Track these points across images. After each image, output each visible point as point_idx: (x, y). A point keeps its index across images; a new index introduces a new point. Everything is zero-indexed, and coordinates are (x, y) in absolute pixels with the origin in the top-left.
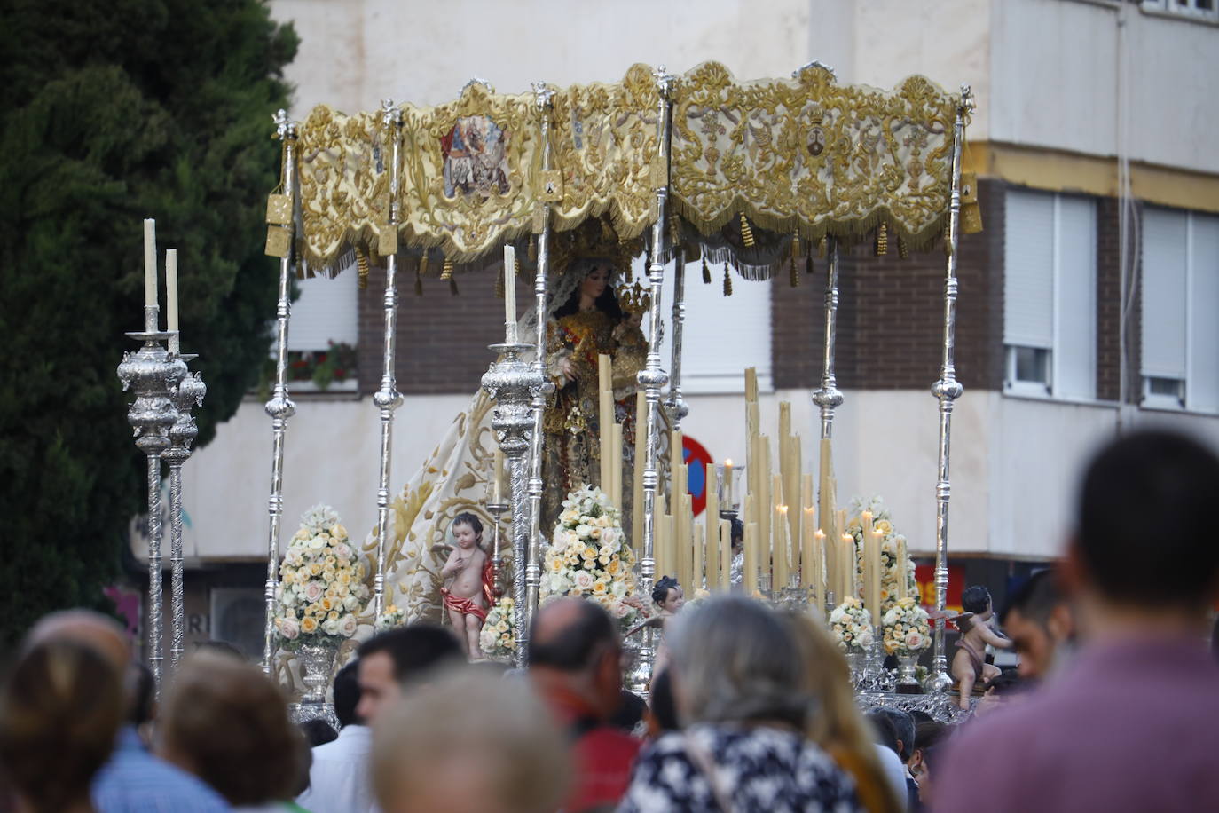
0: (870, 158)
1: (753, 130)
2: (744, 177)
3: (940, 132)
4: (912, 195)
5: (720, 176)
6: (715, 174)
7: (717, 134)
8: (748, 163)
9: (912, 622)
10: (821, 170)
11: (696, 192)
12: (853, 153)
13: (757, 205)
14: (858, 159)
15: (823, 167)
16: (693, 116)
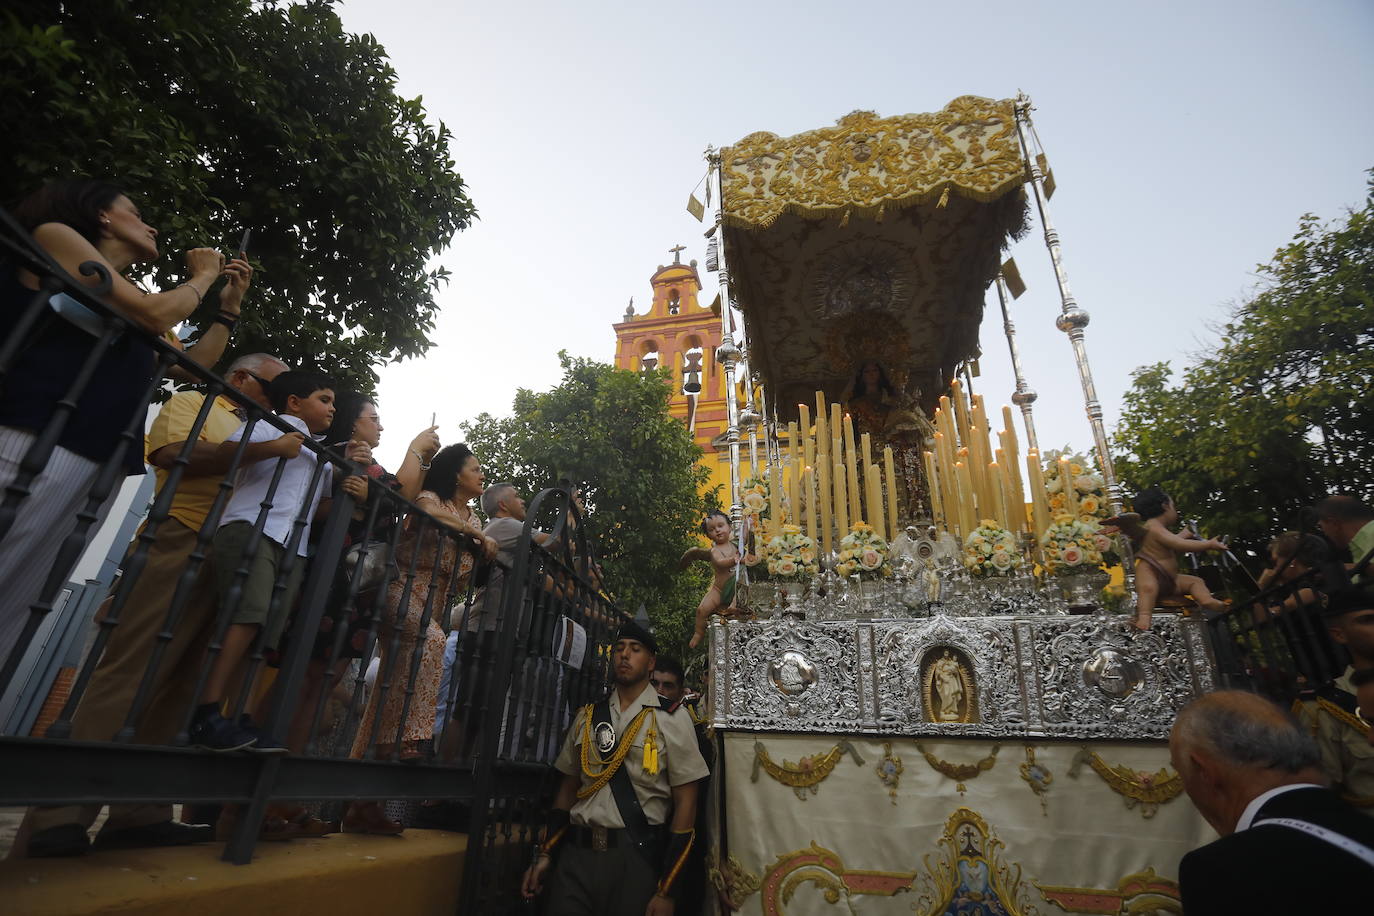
0: (923, 152)
1: (796, 160)
2: (791, 189)
3: (996, 123)
4: (976, 167)
5: (768, 194)
6: (763, 193)
7: (762, 170)
8: (795, 181)
9: (1069, 538)
10: (871, 170)
11: (742, 207)
12: (903, 153)
13: (808, 205)
14: (910, 157)
15: (874, 167)
16: (737, 164)
